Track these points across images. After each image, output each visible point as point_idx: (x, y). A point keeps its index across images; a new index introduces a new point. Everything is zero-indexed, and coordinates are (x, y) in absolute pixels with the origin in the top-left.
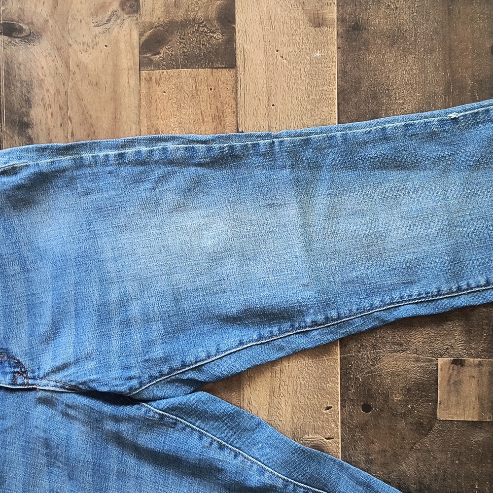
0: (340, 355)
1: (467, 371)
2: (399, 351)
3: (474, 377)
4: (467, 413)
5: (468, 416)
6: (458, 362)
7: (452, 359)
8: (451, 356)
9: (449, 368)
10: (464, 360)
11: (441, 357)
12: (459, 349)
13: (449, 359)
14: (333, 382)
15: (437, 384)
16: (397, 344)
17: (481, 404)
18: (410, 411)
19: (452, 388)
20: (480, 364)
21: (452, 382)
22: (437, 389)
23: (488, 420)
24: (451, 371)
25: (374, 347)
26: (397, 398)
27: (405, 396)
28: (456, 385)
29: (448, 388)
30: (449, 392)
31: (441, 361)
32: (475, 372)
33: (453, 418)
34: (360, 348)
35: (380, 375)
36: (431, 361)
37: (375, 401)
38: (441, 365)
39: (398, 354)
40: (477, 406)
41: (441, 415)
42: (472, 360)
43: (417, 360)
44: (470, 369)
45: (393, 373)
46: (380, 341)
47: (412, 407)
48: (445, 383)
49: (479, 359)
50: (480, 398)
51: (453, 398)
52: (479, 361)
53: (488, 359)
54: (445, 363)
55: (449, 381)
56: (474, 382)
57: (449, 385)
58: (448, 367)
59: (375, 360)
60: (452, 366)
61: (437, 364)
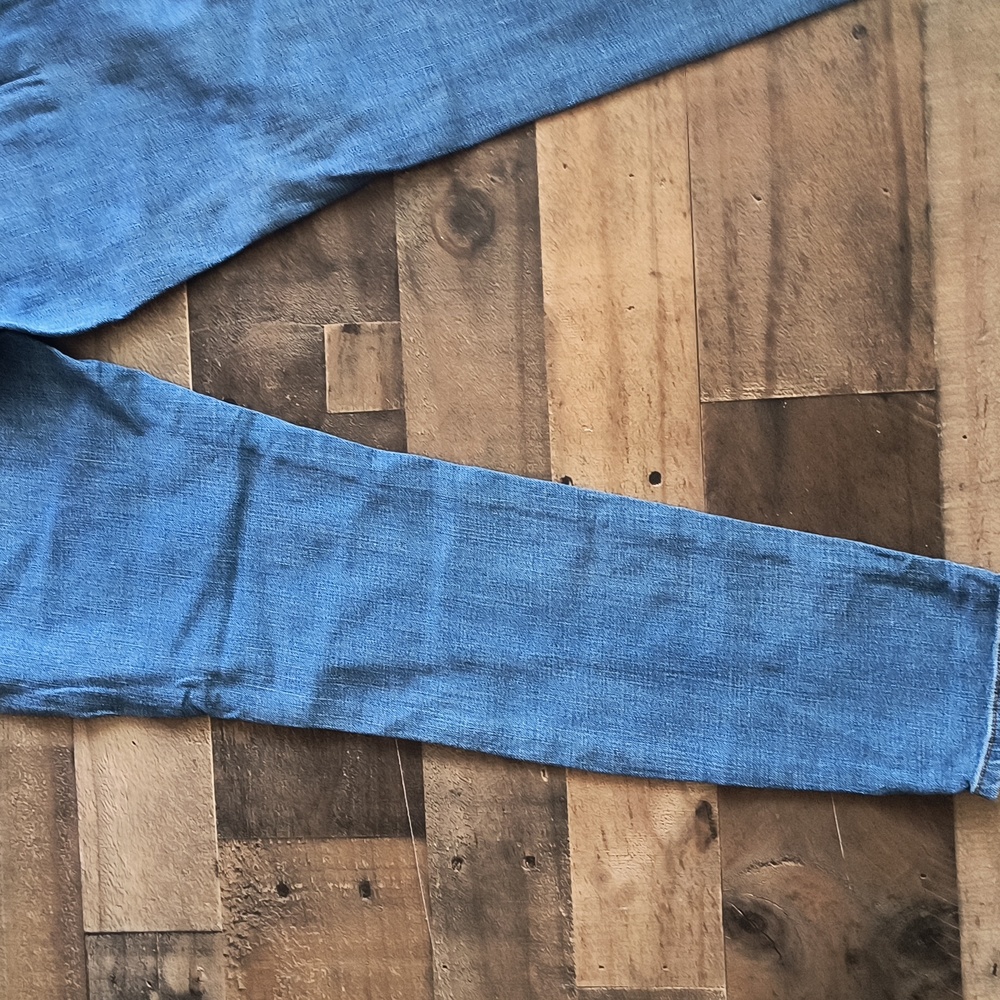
0: (190, 330)
1: (365, 340)
2: (270, 319)
3: (372, 348)
4: (367, 400)
5: (368, 405)
6: (351, 329)
7: (343, 325)
8: (342, 322)
9: (340, 338)
10: (359, 326)
11: (328, 322)
12: (352, 310)
13: (339, 324)
14: (181, 370)
15: (324, 363)
16: (266, 309)
17: (384, 385)
18: (289, 405)
19: (345, 367)
20: (381, 329)
21: (344, 357)
22: (324, 369)
23: (395, 408)
24: (342, 342)
25: (235, 316)
26: (271, 386)
27: (281, 383)
28: (349, 361)
29: (339, 367)
30: (341, 373)
31: (327, 329)
32: (374, 341)
33: (347, 409)
34: (216, 319)
35: (245, 356)
36: (316, 329)
37: (241, 392)
38: (329, 336)
39: (270, 323)
40: (379, 388)
41: (333, 406)
42: (369, 324)
43: (296, 330)
44: (368, 337)
45: (264, 350)
46: (244, 306)
47: (293, 398)
48: (335, 360)
49: (379, 323)
50: (382, 379)
51: (347, 381)
52: (379, 326)
53: (391, 321)
54: (334, 331)
55: (340, 357)
56: (374, 354)
57: (340, 362)
58: (338, 335)
59: (238, 333)
60: (343, 334)
61: (323, 334)
